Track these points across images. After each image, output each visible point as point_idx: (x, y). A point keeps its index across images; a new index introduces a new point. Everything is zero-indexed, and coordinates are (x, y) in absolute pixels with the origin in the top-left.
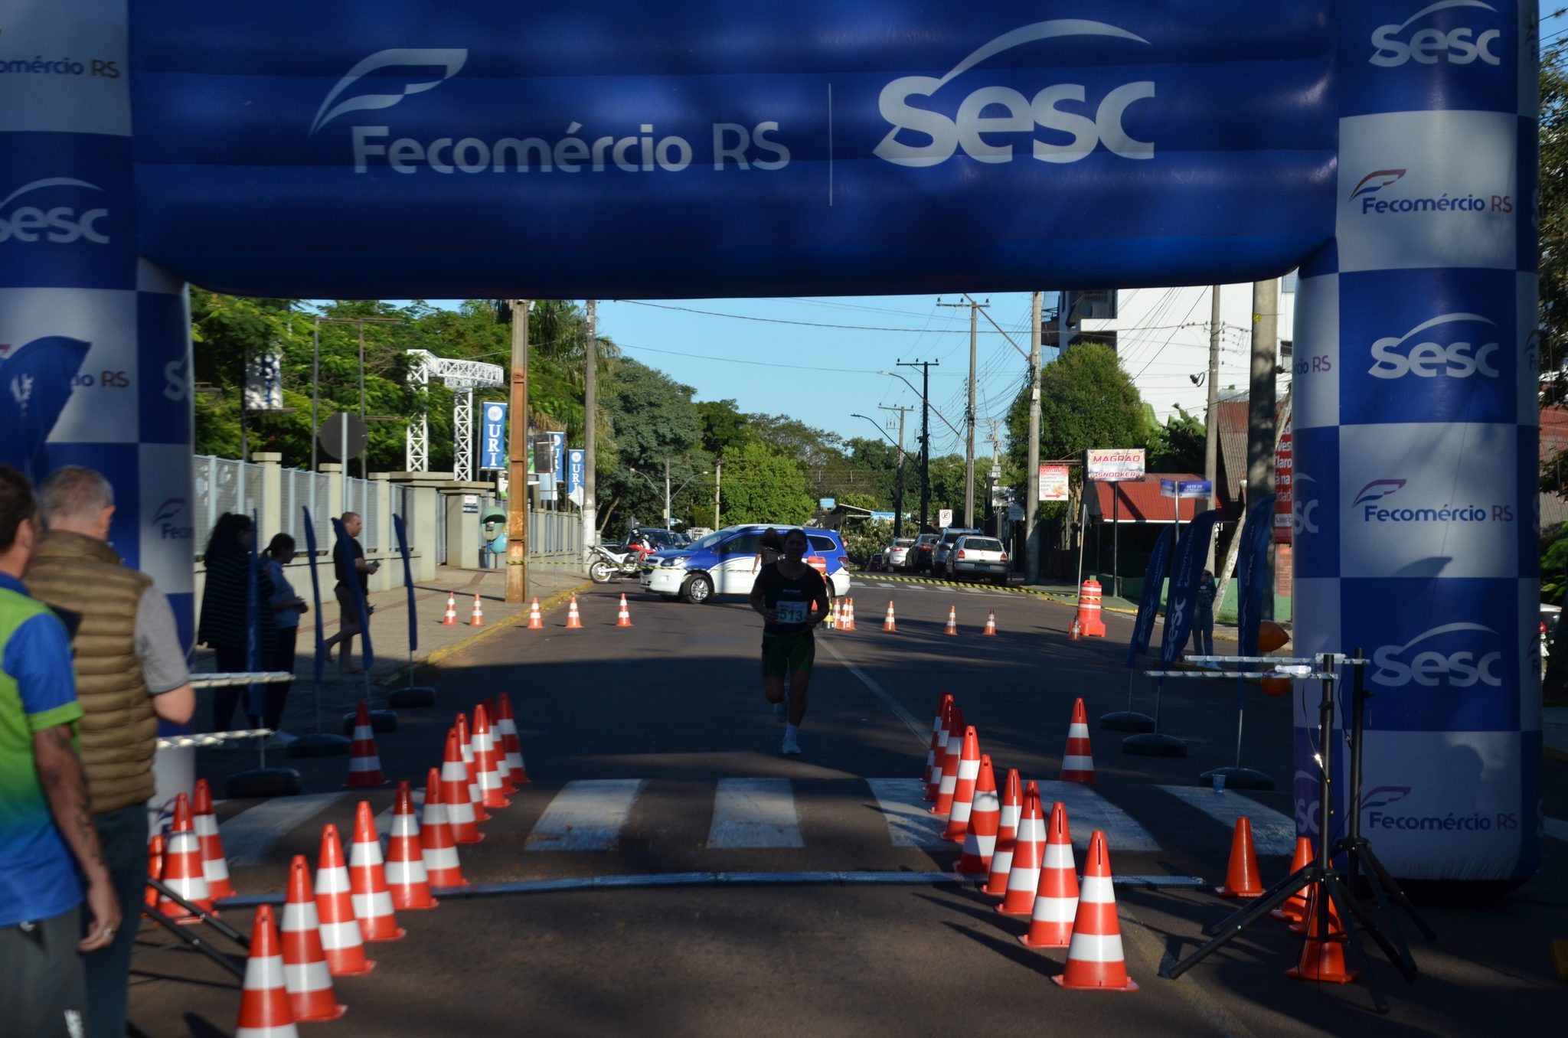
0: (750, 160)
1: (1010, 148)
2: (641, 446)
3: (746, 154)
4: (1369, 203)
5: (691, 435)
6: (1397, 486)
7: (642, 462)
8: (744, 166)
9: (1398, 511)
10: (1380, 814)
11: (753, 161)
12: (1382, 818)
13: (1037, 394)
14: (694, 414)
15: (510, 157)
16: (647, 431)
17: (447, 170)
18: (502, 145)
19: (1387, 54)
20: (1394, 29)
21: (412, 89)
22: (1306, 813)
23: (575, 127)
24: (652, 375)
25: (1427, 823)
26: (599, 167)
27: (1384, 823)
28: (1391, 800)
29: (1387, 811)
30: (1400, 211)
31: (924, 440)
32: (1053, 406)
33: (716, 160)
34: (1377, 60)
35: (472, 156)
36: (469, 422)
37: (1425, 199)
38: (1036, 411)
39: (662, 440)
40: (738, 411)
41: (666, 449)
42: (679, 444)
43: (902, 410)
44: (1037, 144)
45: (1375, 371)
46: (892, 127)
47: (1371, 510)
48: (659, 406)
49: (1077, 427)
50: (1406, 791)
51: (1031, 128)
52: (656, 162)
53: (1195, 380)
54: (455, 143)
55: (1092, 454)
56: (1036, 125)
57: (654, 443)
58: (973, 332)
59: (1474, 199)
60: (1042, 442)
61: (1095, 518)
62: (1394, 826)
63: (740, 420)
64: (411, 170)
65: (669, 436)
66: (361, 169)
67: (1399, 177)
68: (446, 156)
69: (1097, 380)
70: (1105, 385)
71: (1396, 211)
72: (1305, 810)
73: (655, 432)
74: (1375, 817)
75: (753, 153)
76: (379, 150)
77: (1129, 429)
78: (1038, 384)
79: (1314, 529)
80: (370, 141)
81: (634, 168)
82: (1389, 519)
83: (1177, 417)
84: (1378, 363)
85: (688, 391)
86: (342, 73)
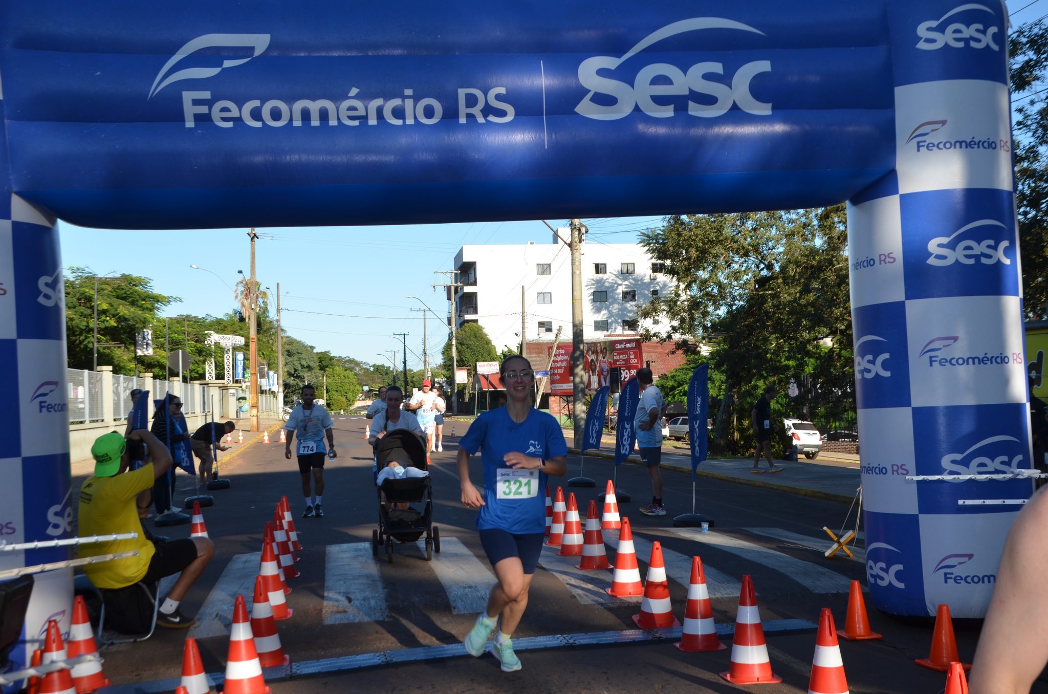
0: (485, 116)
1: (672, 106)
2: (295, 369)
3: (481, 111)
4: (921, 144)
5: (314, 364)
6: (952, 341)
7: (295, 375)
8: (481, 120)
9: (954, 358)
10: (952, 574)
11: (487, 116)
12: (953, 576)
13: (454, 342)
14: (315, 357)
15: (306, 115)
16: (297, 363)
17: (258, 124)
18: (299, 105)
19: (928, 41)
20: (934, 24)
21: (228, 64)
22: (887, 573)
23: (354, 91)
24: (299, 342)
25: (986, 579)
26: (373, 122)
27: (955, 580)
28: (959, 564)
29: (956, 572)
30: (944, 149)
31: (405, 363)
32: (460, 347)
33: (460, 115)
34: (922, 45)
35: (276, 115)
36: (231, 360)
37: (961, 140)
38: (454, 349)
39: (303, 366)
40: (331, 355)
41: (305, 370)
42: (309, 368)
43: (394, 352)
44: (691, 104)
45: (932, 261)
46: (588, 91)
47: (933, 359)
48: (301, 354)
49: (469, 355)
50: (970, 556)
51: (687, 93)
52: (415, 118)
53: (517, 335)
54: (263, 103)
55: (478, 364)
56: (690, 90)
57: (300, 368)
58: (424, 319)
59: (991, 141)
60: (457, 361)
61: (481, 389)
62: (963, 582)
63: (332, 359)
64: (230, 125)
65: (306, 365)
66: (190, 124)
67: (943, 126)
68: (256, 114)
69: (476, 337)
70: (479, 339)
71: (942, 149)
72: (886, 571)
73: (300, 364)
74: (948, 576)
75: (488, 110)
76: (204, 109)
77: (489, 355)
78: (454, 338)
79: (887, 374)
80: (196, 102)
81: (399, 122)
82: (948, 364)
83: (506, 349)
84: (934, 256)
85: (312, 348)
86: (173, 53)
